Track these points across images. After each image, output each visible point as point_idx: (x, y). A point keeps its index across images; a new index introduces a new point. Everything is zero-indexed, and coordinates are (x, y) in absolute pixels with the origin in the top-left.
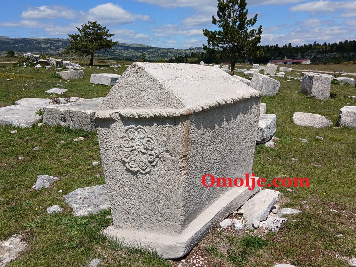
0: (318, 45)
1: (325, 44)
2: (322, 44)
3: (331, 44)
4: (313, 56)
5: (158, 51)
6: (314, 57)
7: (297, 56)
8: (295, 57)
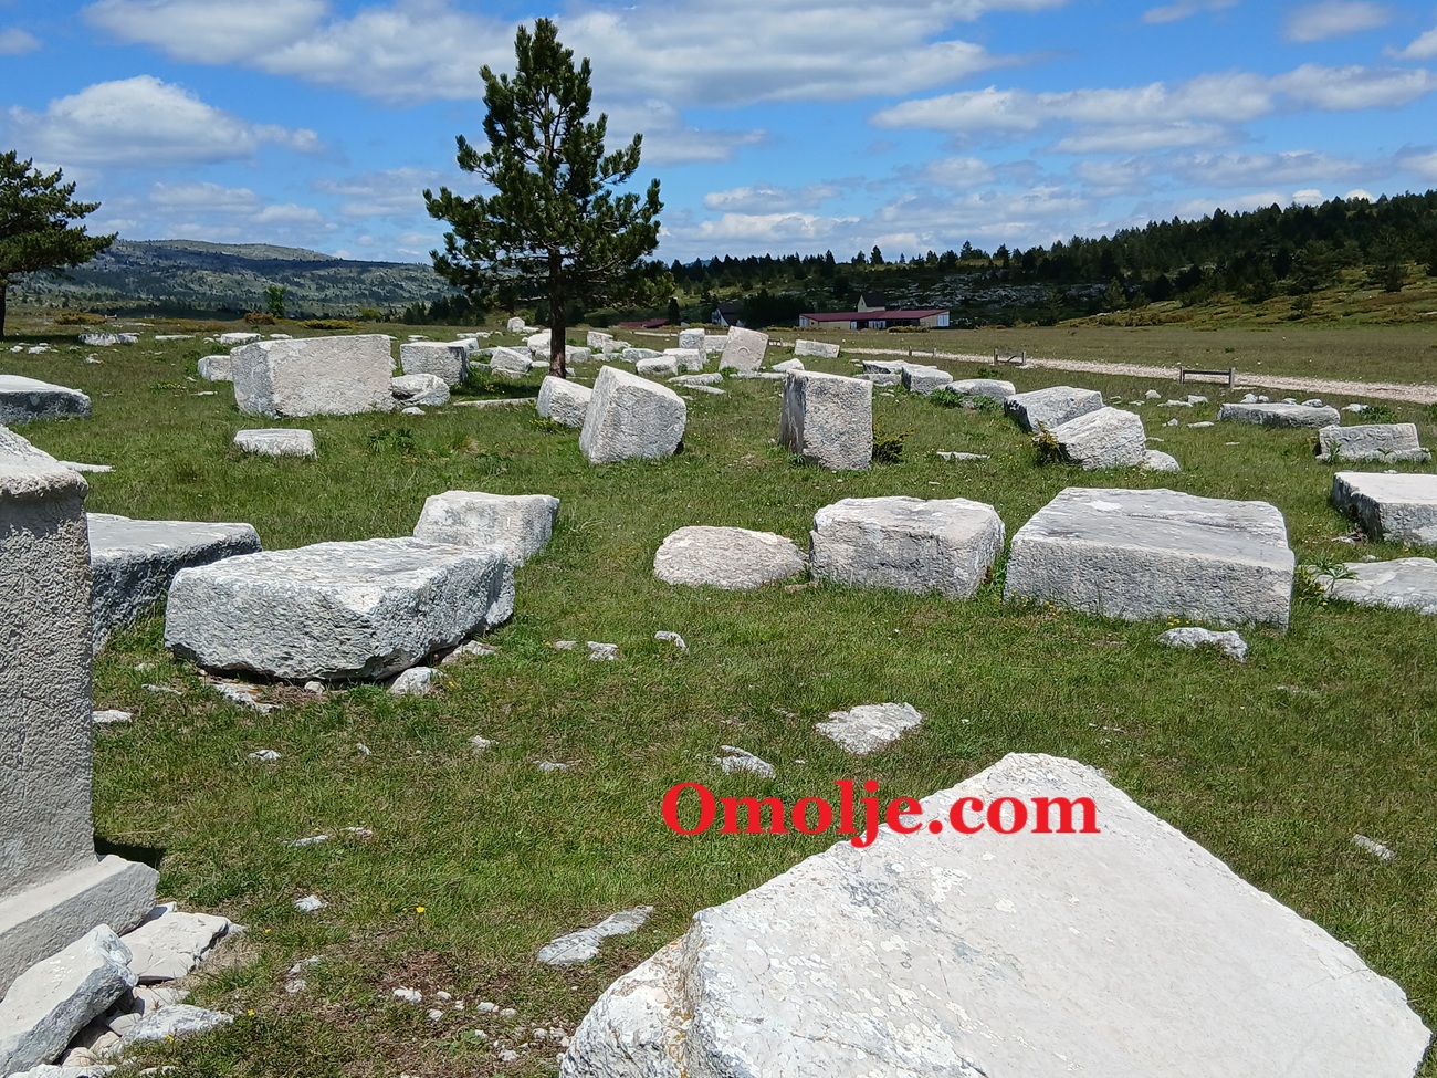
0: (979, 254)
1: (1003, 252)
2: (991, 251)
3: (1023, 250)
4: (960, 298)
5: (360, 273)
6: (965, 302)
7: (903, 297)
8: (895, 299)
